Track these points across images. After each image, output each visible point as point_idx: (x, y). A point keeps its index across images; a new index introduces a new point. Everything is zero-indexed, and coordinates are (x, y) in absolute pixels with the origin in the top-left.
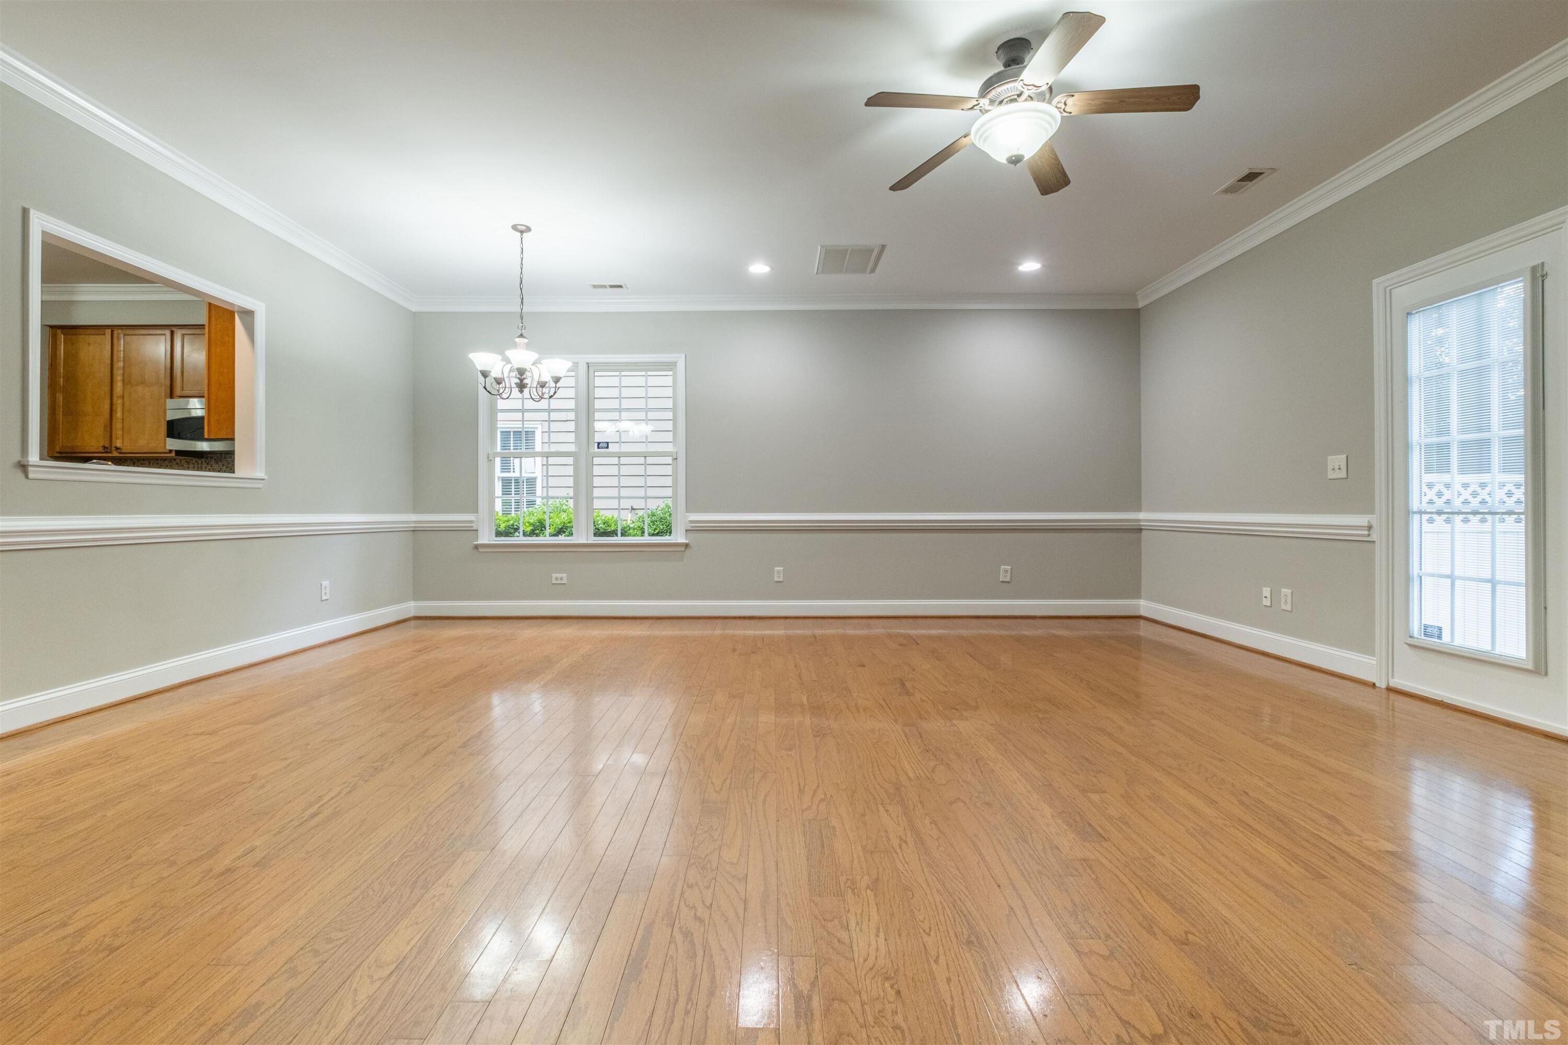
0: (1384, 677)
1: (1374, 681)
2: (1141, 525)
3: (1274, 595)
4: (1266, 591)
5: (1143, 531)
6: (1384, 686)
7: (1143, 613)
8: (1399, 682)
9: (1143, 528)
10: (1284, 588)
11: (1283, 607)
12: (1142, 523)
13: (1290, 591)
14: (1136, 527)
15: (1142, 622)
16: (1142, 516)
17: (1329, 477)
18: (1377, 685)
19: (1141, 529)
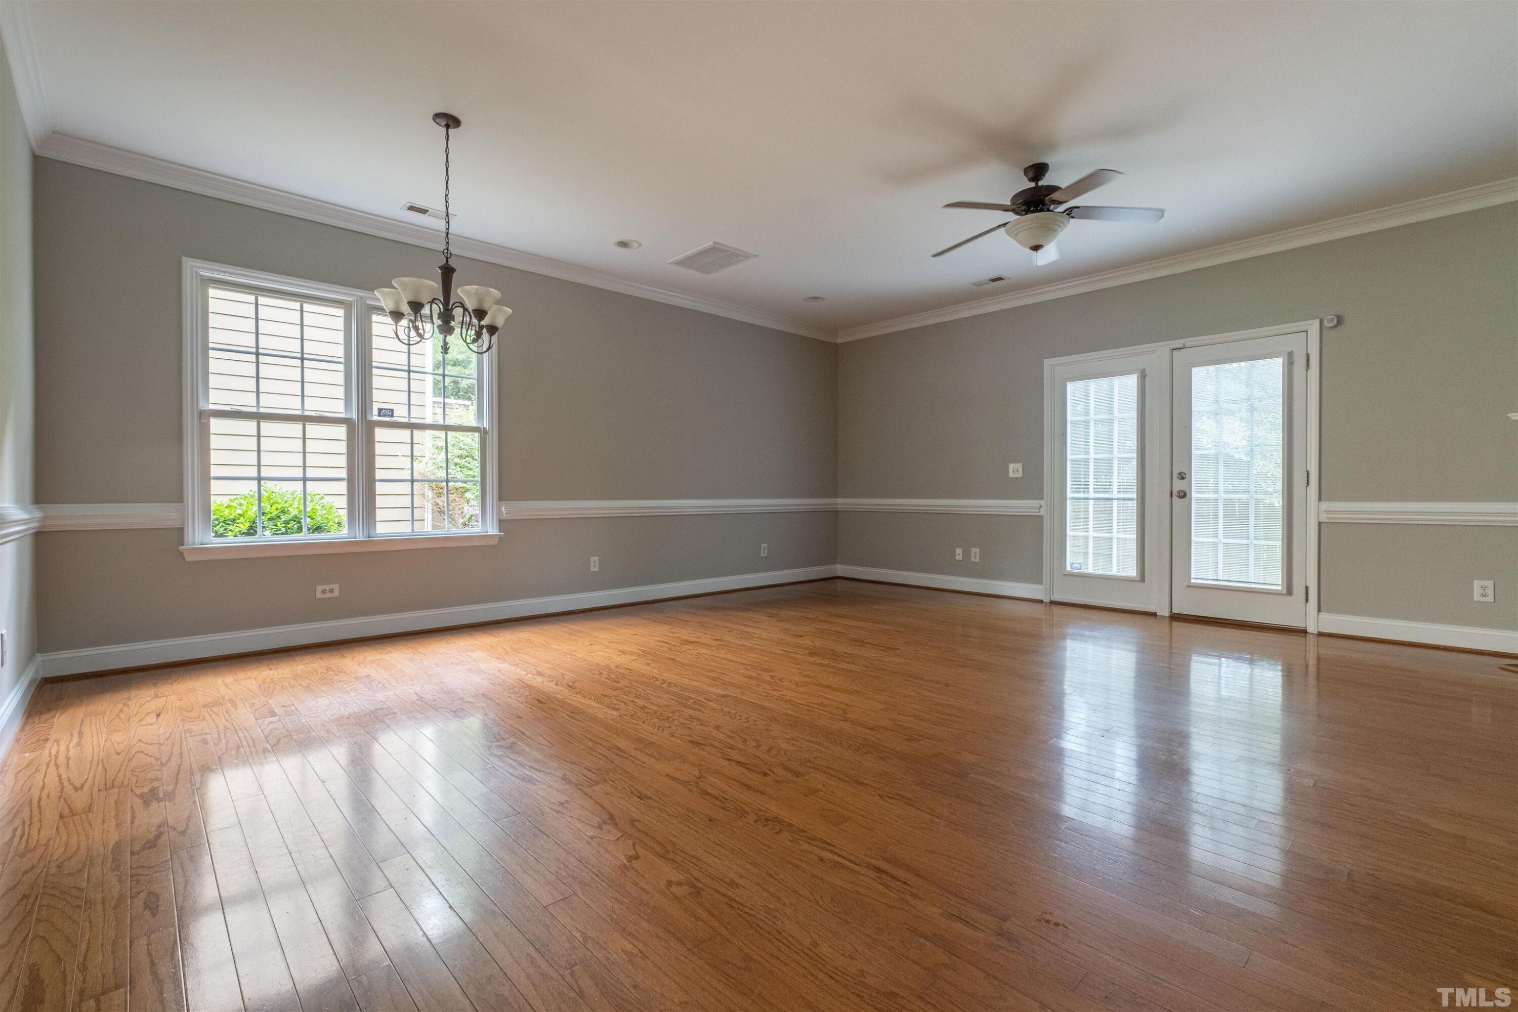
0: (1048, 595)
1: (1042, 599)
3: (966, 554)
4: (959, 551)
6: (1048, 601)
7: (839, 574)
8: (1057, 597)
9: (840, 510)
10: (974, 547)
11: (973, 560)
12: (839, 507)
13: (978, 550)
14: (834, 510)
15: (838, 581)
16: (840, 502)
17: (1010, 477)
18: (1044, 601)
19: (837, 511)
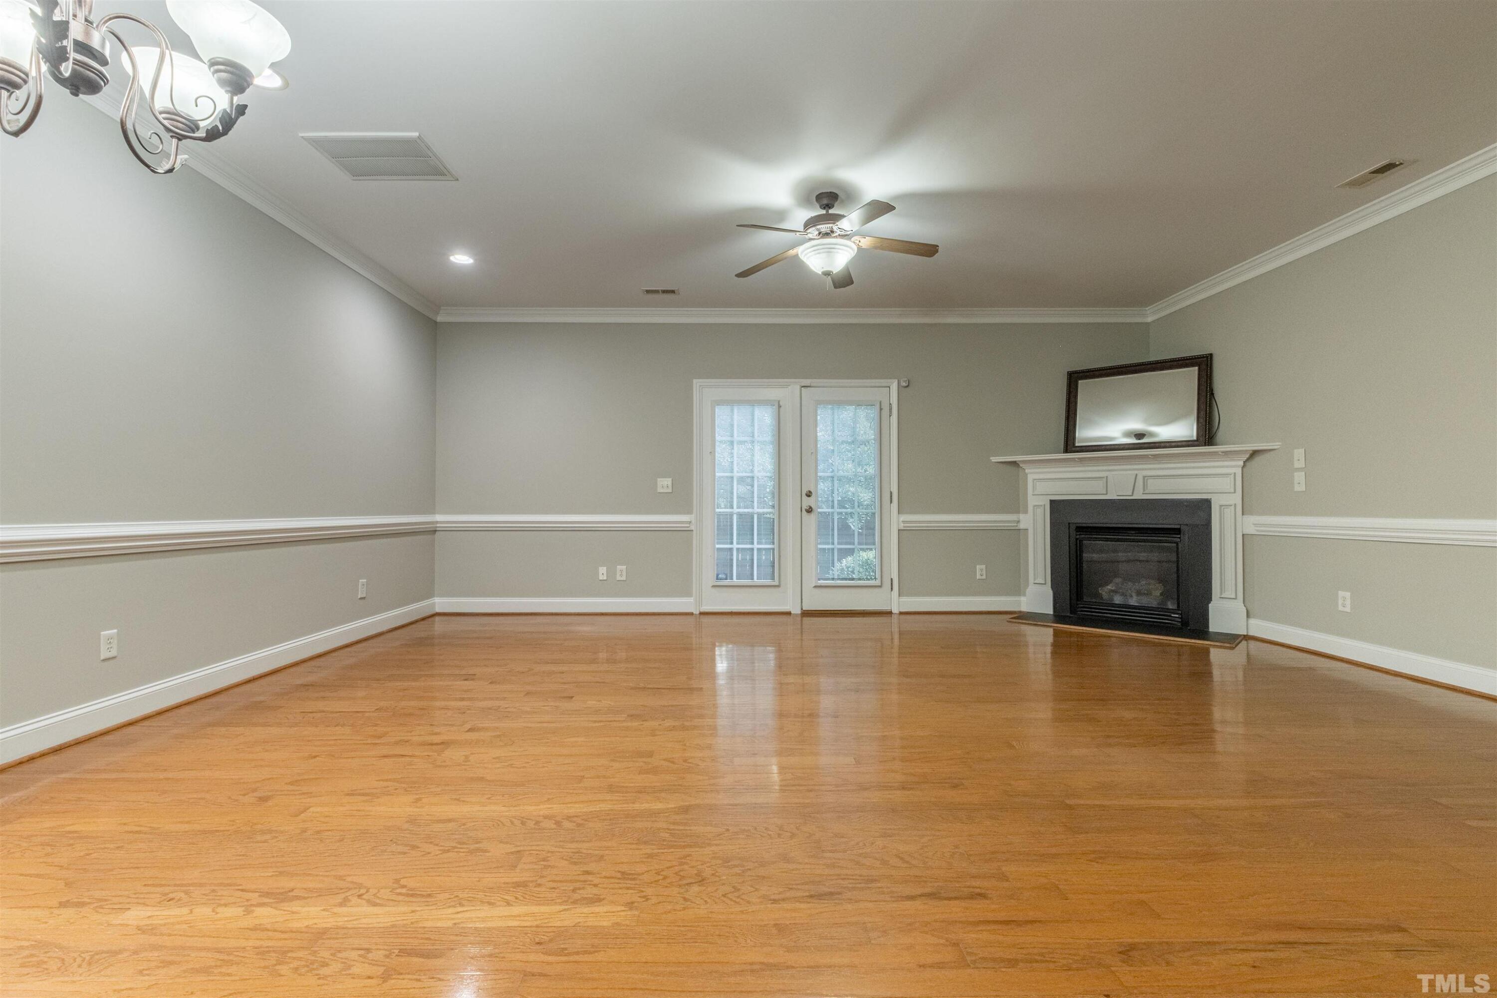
0: (698, 607)
1: (690, 611)
2: (436, 527)
3: (611, 572)
5: (437, 533)
6: (698, 613)
7: (437, 609)
8: (706, 608)
9: (438, 529)
10: (619, 565)
11: (619, 578)
12: (438, 525)
13: (625, 567)
14: (431, 529)
15: (437, 618)
16: (439, 518)
17: (658, 491)
18: (694, 613)
19: (436, 531)
